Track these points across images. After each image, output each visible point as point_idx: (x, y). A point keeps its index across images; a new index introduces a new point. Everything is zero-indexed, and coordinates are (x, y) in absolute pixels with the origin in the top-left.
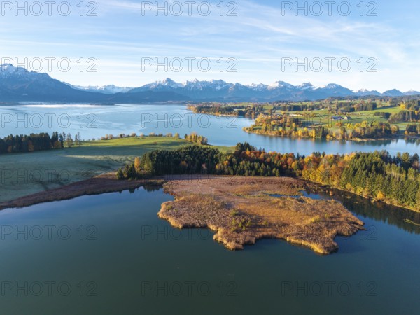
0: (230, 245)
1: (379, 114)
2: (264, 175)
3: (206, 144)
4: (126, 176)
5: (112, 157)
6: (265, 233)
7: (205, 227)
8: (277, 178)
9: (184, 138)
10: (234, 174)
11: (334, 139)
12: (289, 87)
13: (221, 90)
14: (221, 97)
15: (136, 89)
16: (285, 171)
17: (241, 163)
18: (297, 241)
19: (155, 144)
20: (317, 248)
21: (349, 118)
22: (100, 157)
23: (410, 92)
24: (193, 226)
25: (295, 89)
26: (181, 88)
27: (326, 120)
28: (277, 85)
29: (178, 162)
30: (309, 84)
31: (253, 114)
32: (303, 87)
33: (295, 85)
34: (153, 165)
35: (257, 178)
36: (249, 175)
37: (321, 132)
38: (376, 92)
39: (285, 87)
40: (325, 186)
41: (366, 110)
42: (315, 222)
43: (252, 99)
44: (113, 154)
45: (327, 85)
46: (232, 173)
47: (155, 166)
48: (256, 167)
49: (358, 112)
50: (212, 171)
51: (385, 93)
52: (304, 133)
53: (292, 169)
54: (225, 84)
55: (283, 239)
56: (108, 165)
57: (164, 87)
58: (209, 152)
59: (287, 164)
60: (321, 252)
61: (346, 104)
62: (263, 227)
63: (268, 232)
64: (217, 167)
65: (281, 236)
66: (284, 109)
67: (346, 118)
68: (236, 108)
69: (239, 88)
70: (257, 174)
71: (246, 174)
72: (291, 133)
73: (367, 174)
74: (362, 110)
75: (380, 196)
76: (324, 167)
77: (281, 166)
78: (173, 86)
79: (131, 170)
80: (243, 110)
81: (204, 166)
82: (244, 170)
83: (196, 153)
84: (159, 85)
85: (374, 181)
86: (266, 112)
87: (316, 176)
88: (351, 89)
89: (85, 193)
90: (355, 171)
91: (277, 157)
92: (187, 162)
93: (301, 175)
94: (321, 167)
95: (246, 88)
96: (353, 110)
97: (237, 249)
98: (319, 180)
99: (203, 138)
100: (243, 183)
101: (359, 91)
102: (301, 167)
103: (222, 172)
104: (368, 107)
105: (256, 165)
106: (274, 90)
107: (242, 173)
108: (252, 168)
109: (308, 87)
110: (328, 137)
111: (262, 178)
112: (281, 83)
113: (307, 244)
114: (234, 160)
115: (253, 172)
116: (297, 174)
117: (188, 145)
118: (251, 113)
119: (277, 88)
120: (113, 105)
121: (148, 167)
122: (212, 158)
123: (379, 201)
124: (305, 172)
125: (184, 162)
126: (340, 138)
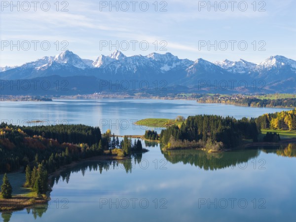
13: (170, 71)
26: (97, 69)
39: (288, 66)
54: (178, 60)
57: (63, 67)
69: (206, 68)
78: (77, 66)
84: (54, 63)
95: (216, 68)
112: (280, 59)
119: (273, 69)
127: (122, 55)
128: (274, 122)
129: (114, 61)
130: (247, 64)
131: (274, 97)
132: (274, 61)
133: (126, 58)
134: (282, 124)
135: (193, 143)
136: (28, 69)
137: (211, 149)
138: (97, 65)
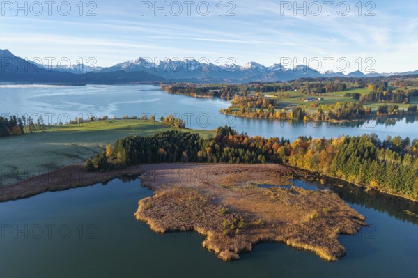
0: (224, 255)
1: (349, 95)
2: (249, 162)
3: (184, 127)
4: (96, 166)
5: (80, 144)
6: (262, 237)
7: (192, 230)
8: (263, 165)
9: (160, 121)
10: (218, 161)
11: (311, 120)
12: (261, 68)
14: (194, 77)
15: (107, 68)
16: (270, 156)
17: (225, 149)
18: (299, 245)
19: (129, 128)
20: (324, 254)
21: (322, 99)
22: (67, 144)
23: (371, 74)
24: (178, 230)
25: (267, 70)
27: (301, 102)
29: (155, 150)
30: (280, 66)
31: (228, 95)
32: (274, 68)
33: (266, 66)
34: (127, 153)
35: (242, 165)
36: (234, 162)
37: (298, 114)
38: (341, 73)
39: (257, 68)
40: (314, 173)
41: (336, 91)
42: (313, 219)
43: (226, 80)
44: (83, 141)
46: (215, 161)
47: (130, 155)
48: (241, 153)
49: (329, 93)
50: (193, 159)
51: (349, 74)
52: (281, 115)
53: (278, 155)
55: (282, 242)
56: (76, 154)
58: (189, 137)
59: (272, 149)
60: (329, 258)
61: (317, 85)
62: (258, 226)
63: (264, 234)
64: (199, 154)
65: (280, 238)
66: (258, 90)
67: (319, 99)
68: (211, 88)
69: (213, 68)
70: (242, 161)
71: (231, 161)
72: (268, 115)
73: (360, 161)
74: (332, 91)
75: (373, 184)
76: (313, 153)
77: (266, 152)
79: (102, 160)
80: (219, 91)
81: (184, 153)
82: (227, 157)
83: (175, 139)
84: (132, 64)
85: (368, 168)
86: (240, 93)
87: (303, 162)
89: (47, 190)
90: (347, 157)
91: (261, 142)
92: (166, 149)
93: (287, 161)
94: (309, 152)
96: (324, 91)
97: (232, 259)
98: (307, 167)
99: (181, 121)
100: (227, 172)
101: (326, 73)
102: (287, 153)
103: (204, 160)
104: (339, 88)
105: (241, 151)
106: (246, 71)
107: (226, 160)
108: (237, 155)
109: (279, 68)
110: (305, 118)
111: (247, 165)
112: (253, 64)
113: (311, 248)
114: (217, 146)
115: (238, 159)
116: (284, 161)
117: (165, 130)
118: (226, 95)
119: (249, 69)
120: (84, 85)
121: (121, 156)
122: (193, 144)
123: (373, 189)
124: (292, 158)
125: (162, 150)
126: (317, 119)
132: (250, 65)
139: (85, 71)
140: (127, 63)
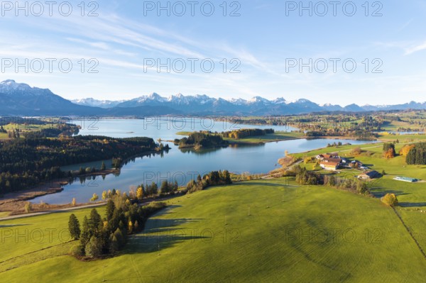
12: (265, 101)
13: (205, 104)
23: (366, 106)
25: (270, 103)
26: (169, 102)
28: (255, 100)
30: (283, 99)
32: (277, 101)
33: (270, 100)
38: (338, 106)
39: (262, 102)
45: (298, 100)
51: (346, 107)
54: (209, 98)
57: (152, 101)
69: (223, 103)
78: (160, 100)
84: (148, 99)
88: (317, 103)
95: (228, 103)
101: (325, 105)
106: (252, 105)
109: (282, 102)
112: (258, 98)
119: (255, 103)
127: (182, 95)
128: (230, 135)
129: (178, 99)
130: (243, 100)
131: (248, 119)
133: (184, 97)
134: (233, 136)
135: (191, 145)
136: (135, 101)
137: (197, 147)
138: (170, 100)
139: (94, 104)
140: (142, 98)
